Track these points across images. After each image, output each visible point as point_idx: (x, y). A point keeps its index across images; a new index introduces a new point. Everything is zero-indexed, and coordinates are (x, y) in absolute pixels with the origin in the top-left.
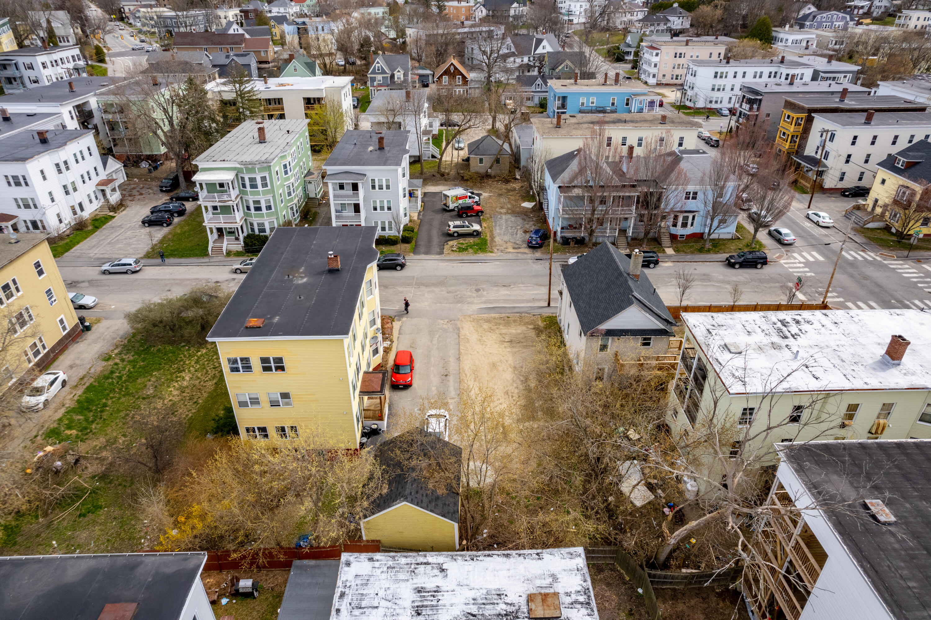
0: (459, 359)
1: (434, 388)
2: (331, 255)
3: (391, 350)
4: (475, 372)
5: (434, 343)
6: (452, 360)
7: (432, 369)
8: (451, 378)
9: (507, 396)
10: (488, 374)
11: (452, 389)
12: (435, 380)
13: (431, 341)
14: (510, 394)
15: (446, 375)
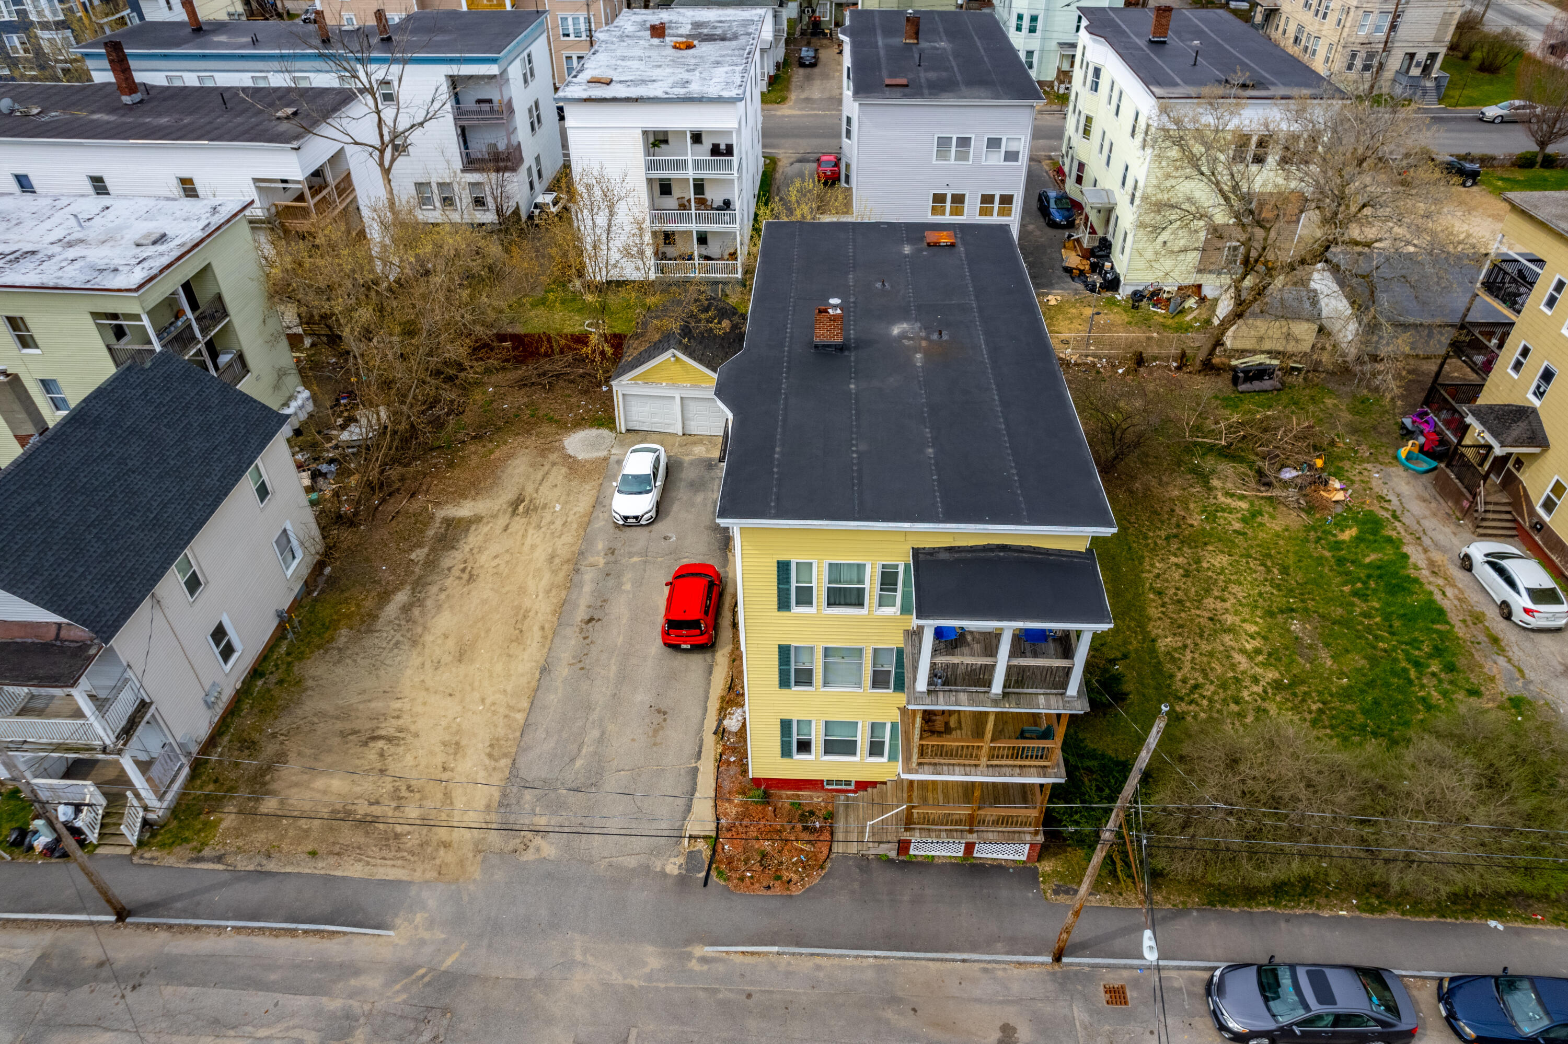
0: (545, 670)
1: (628, 587)
2: (835, 307)
3: (723, 699)
4: (519, 637)
5: (596, 733)
6: (562, 671)
7: (620, 640)
8: (581, 614)
9: (475, 572)
10: (488, 631)
11: (587, 588)
12: (620, 609)
13: (601, 740)
14: (465, 576)
15: (591, 620)
